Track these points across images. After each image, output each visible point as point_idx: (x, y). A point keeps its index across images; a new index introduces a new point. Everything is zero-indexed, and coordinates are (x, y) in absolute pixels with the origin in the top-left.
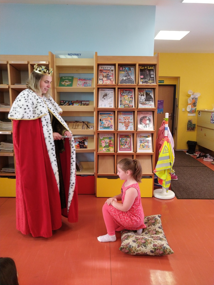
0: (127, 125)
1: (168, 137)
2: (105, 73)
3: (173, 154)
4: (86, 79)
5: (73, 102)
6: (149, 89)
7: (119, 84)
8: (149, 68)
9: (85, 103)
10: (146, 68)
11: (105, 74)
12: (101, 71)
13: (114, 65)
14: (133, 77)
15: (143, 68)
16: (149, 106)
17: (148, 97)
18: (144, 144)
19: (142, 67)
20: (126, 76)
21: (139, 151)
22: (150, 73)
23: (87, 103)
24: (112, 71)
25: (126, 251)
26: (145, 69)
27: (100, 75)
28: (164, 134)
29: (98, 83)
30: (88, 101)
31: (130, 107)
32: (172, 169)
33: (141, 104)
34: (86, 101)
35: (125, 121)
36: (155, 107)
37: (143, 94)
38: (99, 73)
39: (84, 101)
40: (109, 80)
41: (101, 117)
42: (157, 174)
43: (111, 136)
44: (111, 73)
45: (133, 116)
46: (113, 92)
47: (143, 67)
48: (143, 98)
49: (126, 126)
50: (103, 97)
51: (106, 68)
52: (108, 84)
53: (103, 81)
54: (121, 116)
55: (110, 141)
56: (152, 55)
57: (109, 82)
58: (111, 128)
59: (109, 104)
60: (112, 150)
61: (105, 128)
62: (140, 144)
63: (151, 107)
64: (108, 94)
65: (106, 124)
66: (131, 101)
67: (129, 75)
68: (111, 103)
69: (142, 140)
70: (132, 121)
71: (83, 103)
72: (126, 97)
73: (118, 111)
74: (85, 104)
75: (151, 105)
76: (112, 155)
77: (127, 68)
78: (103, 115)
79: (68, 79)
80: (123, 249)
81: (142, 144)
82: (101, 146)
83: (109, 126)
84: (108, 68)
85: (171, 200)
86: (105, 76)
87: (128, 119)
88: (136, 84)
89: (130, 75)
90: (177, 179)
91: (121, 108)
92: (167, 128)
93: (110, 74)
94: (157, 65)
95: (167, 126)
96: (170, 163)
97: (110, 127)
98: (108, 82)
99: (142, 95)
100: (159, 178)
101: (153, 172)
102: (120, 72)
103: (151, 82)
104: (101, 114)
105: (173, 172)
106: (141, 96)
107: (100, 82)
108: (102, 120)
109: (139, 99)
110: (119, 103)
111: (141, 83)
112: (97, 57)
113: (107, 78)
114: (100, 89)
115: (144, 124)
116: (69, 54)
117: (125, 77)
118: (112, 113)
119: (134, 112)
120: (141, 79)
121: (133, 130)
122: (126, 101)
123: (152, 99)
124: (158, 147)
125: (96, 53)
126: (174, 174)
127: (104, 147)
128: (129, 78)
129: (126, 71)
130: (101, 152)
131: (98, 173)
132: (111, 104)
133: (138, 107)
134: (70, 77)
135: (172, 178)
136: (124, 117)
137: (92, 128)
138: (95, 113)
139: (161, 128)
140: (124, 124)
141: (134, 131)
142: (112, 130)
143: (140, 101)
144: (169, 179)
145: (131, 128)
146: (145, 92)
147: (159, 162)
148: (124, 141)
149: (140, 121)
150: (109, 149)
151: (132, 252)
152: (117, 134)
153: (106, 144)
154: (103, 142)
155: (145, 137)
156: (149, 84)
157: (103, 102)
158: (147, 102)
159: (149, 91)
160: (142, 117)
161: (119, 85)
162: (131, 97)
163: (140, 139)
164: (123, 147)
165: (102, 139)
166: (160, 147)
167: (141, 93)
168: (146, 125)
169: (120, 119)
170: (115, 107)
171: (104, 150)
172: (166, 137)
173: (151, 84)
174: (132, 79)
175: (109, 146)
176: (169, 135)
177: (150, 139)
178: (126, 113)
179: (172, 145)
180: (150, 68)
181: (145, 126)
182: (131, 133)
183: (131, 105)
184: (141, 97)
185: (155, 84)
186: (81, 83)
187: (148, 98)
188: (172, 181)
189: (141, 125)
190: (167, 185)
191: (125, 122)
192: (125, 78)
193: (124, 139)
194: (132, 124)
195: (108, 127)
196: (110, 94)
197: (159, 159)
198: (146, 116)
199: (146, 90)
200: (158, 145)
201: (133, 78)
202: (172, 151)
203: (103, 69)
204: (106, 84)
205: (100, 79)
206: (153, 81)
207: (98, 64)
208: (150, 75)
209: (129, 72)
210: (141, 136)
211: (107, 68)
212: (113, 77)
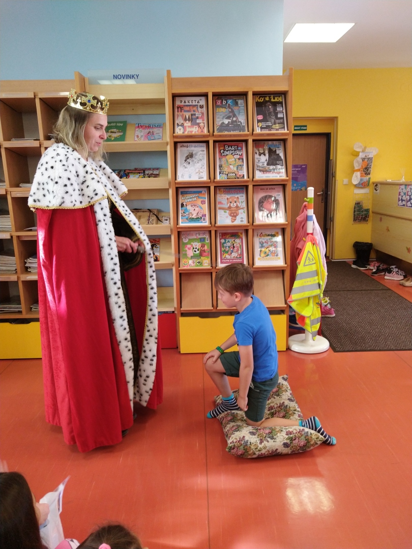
0: (234, 213)
1: (314, 234)
2: (188, 111)
3: (324, 267)
4: (152, 126)
5: (128, 171)
6: (274, 142)
7: (216, 133)
8: (274, 99)
9: (151, 172)
10: (267, 99)
11: (187, 115)
12: (180, 108)
13: (205, 95)
14: (242, 119)
15: (261, 100)
16: (274, 175)
17: (272, 157)
18: (267, 250)
19: (259, 98)
20: (228, 118)
21: (260, 263)
23: (155, 172)
24: (202, 107)
25: (240, 453)
27: (178, 116)
28: (306, 230)
29: (174, 132)
30: (157, 169)
31: (238, 178)
32: (322, 295)
33: (260, 171)
34: (153, 169)
35: (230, 205)
36: (287, 177)
37: (264, 152)
38: (176, 113)
39: (150, 169)
40: (195, 126)
41: (183, 198)
42: (293, 305)
43: (204, 236)
44: (200, 111)
45: (244, 195)
46: (205, 149)
47: (263, 97)
48: (264, 159)
49: (232, 215)
50: (185, 159)
52: (193, 133)
53: (183, 128)
54: (223, 195)
55: (203, 246)
56: (280, 72)
57: (196, 130)
58: (204, 220)
59: (197, 173)
60: (206, 264)
61: (192, 220)
62: (259, 250)
63: (280, 176)
64: (196, 154)
65: (193, 212)
66: (239, 167)
67: (234, 116)
68: (201, 170)
69: (264, 241)
70: (244, 205)
71: (147, 172)
72: (230, 159)
73: (215, 187)
74: (152, 174)
75: (279, 173)
76: (208, 273)
78: (187, 195)
79: (116, 127)
80: (234, 449)
81: (263, 249)
82: (186, 256)
83: (200, 215)
84: (194, 102)
85: (321, 354)
86: (188, 118)
87: (235, 202)
88: (248, 131)
89: (237, 115)
90: (334, 315)
91: (221, 180)
92: (312, 216)
93: (197, 113)
94: (289, 93)
95: (311, 212)
96: (319, 285)
97: (201, 218)
99: (261, 153)
100: (299, 314)
101: (286, 303)
102: (218, 109)
103: (278, 128)
104: (182, 193)
105: (326, 302)
106: (260, 155)
107: (179, 131)
108: (185, 205)
109: (256, 161)
110: (218, 171)
111: (258, 131)
112: (171, 81)
113: (192, 122)
114: (179, 145)
115: (268, 210)
116: (116, 77)
117: (226, 118)
118: (204, 191)
119: (247, 187)
120: (259, 121)
121: (245, 222)
122: (231, 167)
123: (281, 160)
124: (294, 255)
125: (169, 72)
126: (329, 306)
127: (192, 257)
128: (236, 121)
129: (229, 107)
130: (185, 268)
131: (181, 307)
132: (202, 172)
133: (253, 177)
134: (121, 122)
135: (324, 312)
136: (227, 199)
137: (168, 222)
138: (170, 191)
139: (300, 218)
140: (228, 211)
141: (249, 224)
142: (206, 223)
143: (257, 166)
144: (318, 314)
145: (241, 219)
146: (266, 148)
147: (297, 284)
148: (229, 244)
149: (259, 205)
150: (201, 261)
151: (250, 453)
152: (216, 231)
153: (195, 251)
154: (189, 249)
155: (269, 235)
156: (273, 132)
157: (186, 169)
158: (271, 167)
159: (275, 146)
160: (262, 198)
161: (216, 135)
162: (241, 159)
163: (261, 240)
164: (228, 256)
165: (186, 242)
166: (299, 255)
167: (260, 149)
168: (270, 212)
169: (220, 203)
170: (210, 178)
171: (193, 264)
172: (310, 235)
173: (278, 130)
174: (240, 122)
175: (201, 255)
176: (316, 230)
177: (279, 239)
178: (231, 190)
179: (322, 249)
180: (276, 100)
181: (269, 215)
182: (242, 230)
183: (241, 173)
184: (259, 157)
185: (286, 131)
186: (141, 133)
187: (274, 160)
188: (324, 319)
189: (261, 213)
190: (314, 327)
191: (230, 208)
192: (226, 122)
193: (230, 240)
194: (244, 212)
195: (198, 219)
196: (199, 153)
197: (297, 277)
198: (270, 194)
199: (268, 144)
200: (295, 250)
201: (242, 121)
202: (321, 260)
203: (183, 104)
204: (190, 134)
205: (178, 125)
206: (281, 126)
207: (172, 94)
208: (276, 114)
209: (235, 109)
210: (262, 233)
211: (190, 102)
212: (204, 120)
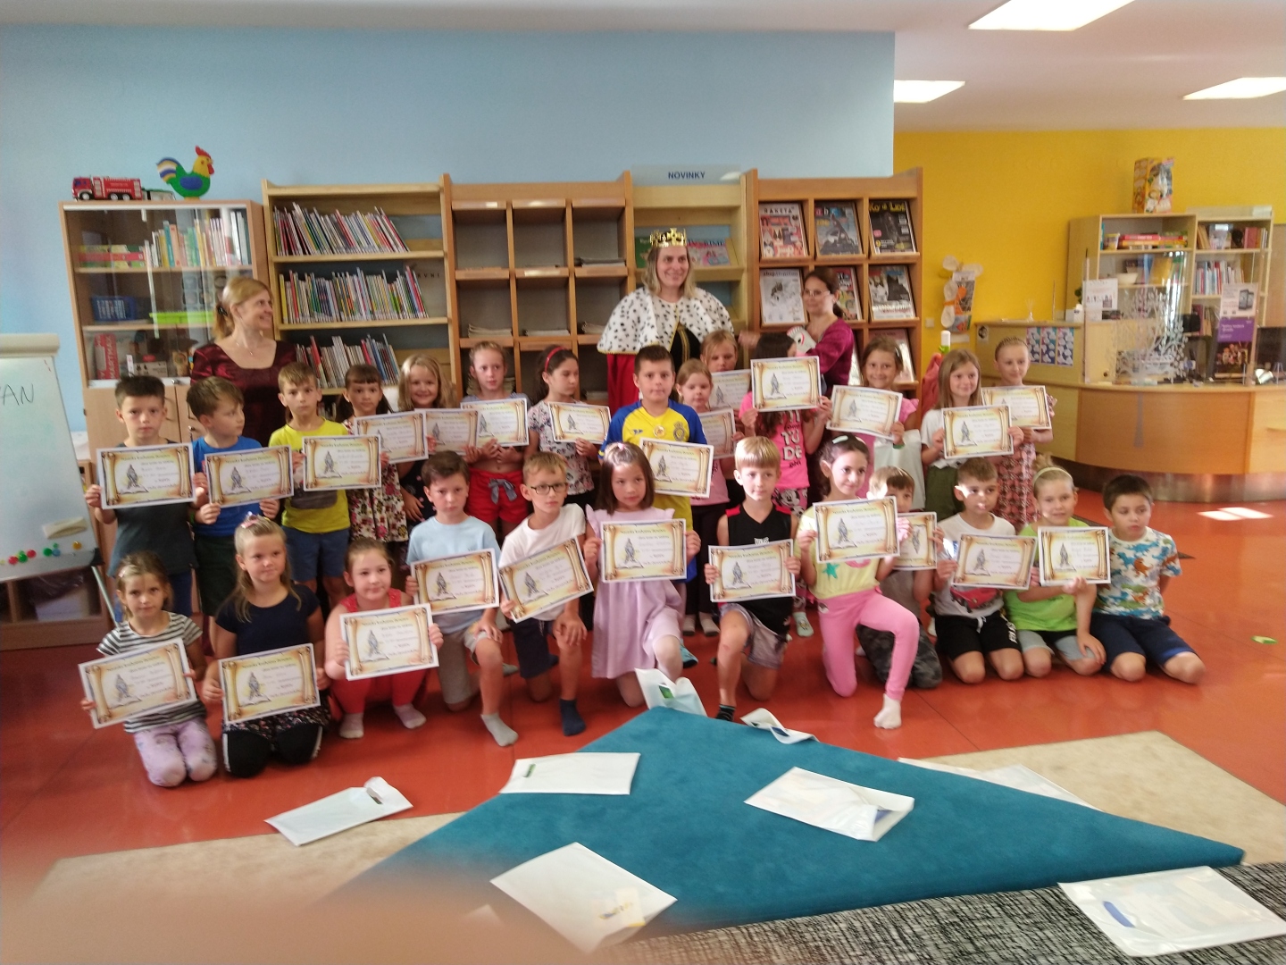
2: (779, 224)
6: (894, 268)
8: (894, 207)
10: (885, 208)
11: (777, 230)
12: (766, 220)
13: (801, 203)
14: (852, 235)
15: (877, 209)
16: (902, 314)
19: (874, 207)
20: (834, 234)
22: (897, 222)
24: (795, 218)
26: (882, 212)
27: (764, 232)
29: (759, 255)
36: (918, 316)
38: (761, 227)
40: (789, 247)
44: (794, 225)
47: (880, 205)
48: (883, 291)
50: (771, 292)
51: (776, 211)
52: (788, 256)
53: (773, 248)
57: (792, 252)
59: (790, 312)
63: (907, 316)
64: (786, 286)
66: (849, 304)
67: (842, 231)
68: (795, 309)
75: (907, 312)
77: (833, 211)
84: (784, 211)
86: (777, 233)
89: (846, 230)
93: (790, 228)
94: (917, 201)
98: (788, 252)
102: (822, 220)
103: (903, 248)
107: (768, 253)
111: (876, 253)
112: (758, 184)
113: (784, 240)
114: (762, 272)
116: (671, 176)
119: (861, 331)
120: (876, 239)
123: (907, 293)
125: (755, 172)
128: (845, 239)
133: (870, 318)
156: (897, 254)
157: (775, 308)
159: (897, 273)
162: (850, 291)
173: (904, 252)
180: (897, 209)
183: (852, 312)
185: (915, 253)
186: (697, 253)
192: (832, 239)
196: (790, 284)
201: (854, 239)
203: (769, 213)
204: (783, 257)
205: (765, 244)
207: (758, 201)
208: (899, 229)
209: (842, 221)
211: (779, 212)
212: (800, 237)
